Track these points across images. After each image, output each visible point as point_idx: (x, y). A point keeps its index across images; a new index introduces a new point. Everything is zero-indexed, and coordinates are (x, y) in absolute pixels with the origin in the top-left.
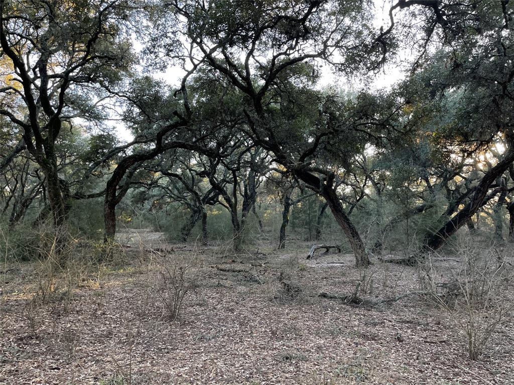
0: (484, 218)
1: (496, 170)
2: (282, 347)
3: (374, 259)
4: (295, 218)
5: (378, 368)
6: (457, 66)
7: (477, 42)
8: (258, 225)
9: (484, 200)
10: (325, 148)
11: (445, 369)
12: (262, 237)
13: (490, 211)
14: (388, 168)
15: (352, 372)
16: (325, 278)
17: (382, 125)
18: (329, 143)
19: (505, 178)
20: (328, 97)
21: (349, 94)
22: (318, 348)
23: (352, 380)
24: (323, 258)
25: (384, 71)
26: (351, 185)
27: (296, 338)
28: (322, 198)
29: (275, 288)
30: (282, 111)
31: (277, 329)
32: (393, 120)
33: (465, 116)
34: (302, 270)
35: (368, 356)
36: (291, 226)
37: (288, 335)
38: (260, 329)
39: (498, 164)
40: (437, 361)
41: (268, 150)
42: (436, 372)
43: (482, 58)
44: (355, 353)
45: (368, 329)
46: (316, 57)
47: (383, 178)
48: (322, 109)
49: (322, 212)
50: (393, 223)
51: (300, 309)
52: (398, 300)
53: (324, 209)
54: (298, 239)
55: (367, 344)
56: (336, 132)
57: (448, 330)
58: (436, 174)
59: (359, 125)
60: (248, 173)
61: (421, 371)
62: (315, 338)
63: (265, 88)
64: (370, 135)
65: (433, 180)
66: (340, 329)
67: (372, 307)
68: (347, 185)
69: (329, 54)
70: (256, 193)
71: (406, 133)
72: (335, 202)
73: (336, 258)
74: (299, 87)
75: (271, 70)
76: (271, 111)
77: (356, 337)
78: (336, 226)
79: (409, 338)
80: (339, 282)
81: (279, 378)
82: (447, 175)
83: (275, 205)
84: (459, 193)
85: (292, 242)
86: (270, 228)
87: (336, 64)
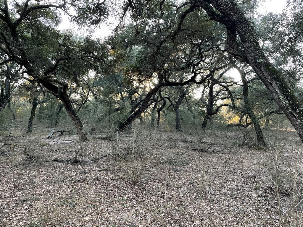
0: (147, 116)
1: (153, 91)
2: (21, 195)
3: (90, 137)
4: (41, 113)
5: (84, 197)
6: (138, 33)
7: (148, 23)
8: (12, 118)
9: (147, 106)
10: (63, 68)
11: (120, 192)
12: (15, 126)
13: (150, 112)
14: (101, 86)
15: (68, 202)
16: (58, 150)
17: (98, 59)
18: (65, 65)
19: (157, 96)
20: (66, 36)
21: (81, 38)
22: (48, 192)
23: (67, 207)
24: (58, 139)
25: (99, 27)
26: (80, 94)
27: (32, 188)
28: (60, 101)
29: (20, 158)
30: (33, 39)
31: (19, 184)
32: (104, 57)
33: (141, 61)
34: (43, 146)
35: (79, 192)
36: (37, 118)
37: (27, 187)
38: (6, 185)
39: (154, 88)
40: (117, 188)
41: (22, 65)
42: (115, 194)
43: (150, 32)
44: (71, 192)
45: (81, 176)
46: (58, 8)
47: (98, 91)
48: (61, 43)
49: (60, 110)
50: (102, 117)
51: (38, 170)
52: (100, 159)
53: (61, 107)
54: (42, 127)
55: (79, 185)
56: (70, 59)
57: (124, 172)
58: (126, 91)
59: (85, 57)
60: (5, 80)
61: (107, 195)
62: (46, 186)
63: (20, 20)
64: (91, 64)
65: (125, 94)
66: (63, 179)
67: (85, 164)
68: (78, 94)
69: (67, 8)
70: (11, 94)
71: (111, 66)
72: (68, 103)
73: (67, 137)
74: (46, 25)
75: (25, 9)
76: (24, 38)
77: (73, 182)
78: (68, 118)
79: (103, 179)
80: (67, 152)
81: (17, 214)
82: (132, 92)
83: (26, 104)
84: (137, 102)
85: (38, 129)
86: (21, 119)
87: (72, 16)
